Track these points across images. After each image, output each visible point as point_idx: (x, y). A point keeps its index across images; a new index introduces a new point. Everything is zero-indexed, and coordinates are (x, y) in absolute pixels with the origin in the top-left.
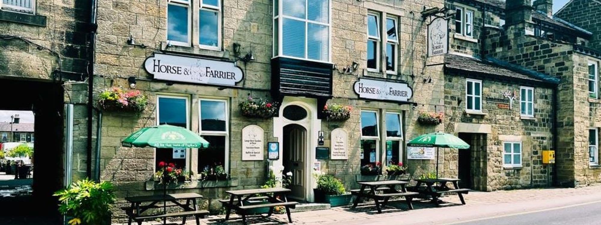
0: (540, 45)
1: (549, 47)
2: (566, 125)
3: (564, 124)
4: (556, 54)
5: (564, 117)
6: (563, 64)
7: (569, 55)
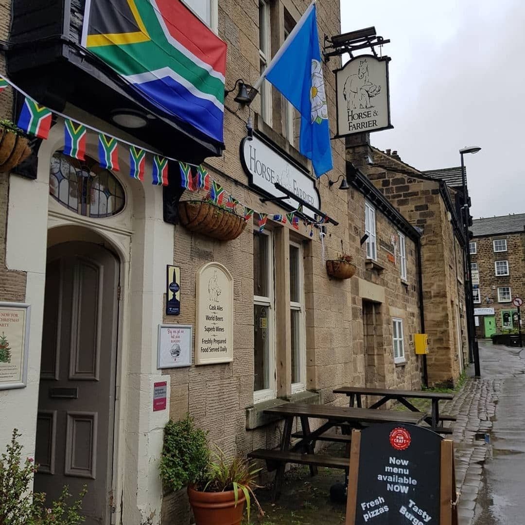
0: (391, 179)
1: (404, 183)
2: (435, 296)
3: (432, 294)
4: (416, 194)
5: (432, 284)
6: (426, 207)
7: (434, 196)
